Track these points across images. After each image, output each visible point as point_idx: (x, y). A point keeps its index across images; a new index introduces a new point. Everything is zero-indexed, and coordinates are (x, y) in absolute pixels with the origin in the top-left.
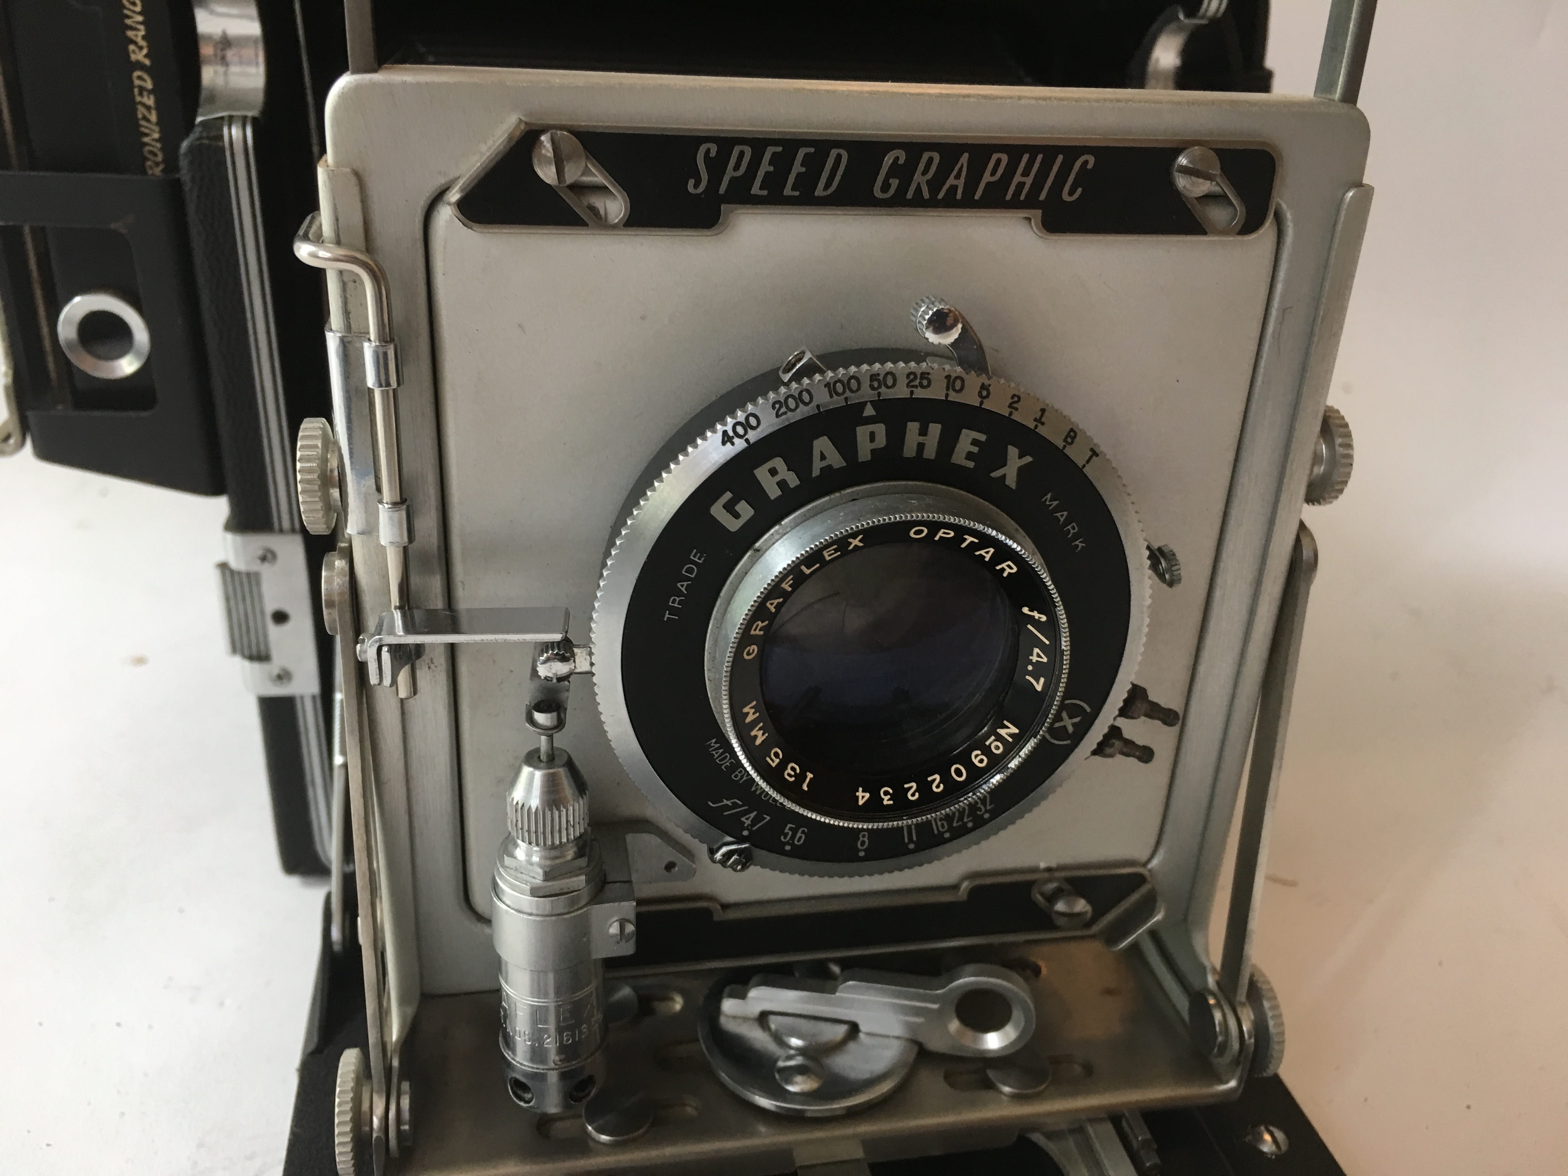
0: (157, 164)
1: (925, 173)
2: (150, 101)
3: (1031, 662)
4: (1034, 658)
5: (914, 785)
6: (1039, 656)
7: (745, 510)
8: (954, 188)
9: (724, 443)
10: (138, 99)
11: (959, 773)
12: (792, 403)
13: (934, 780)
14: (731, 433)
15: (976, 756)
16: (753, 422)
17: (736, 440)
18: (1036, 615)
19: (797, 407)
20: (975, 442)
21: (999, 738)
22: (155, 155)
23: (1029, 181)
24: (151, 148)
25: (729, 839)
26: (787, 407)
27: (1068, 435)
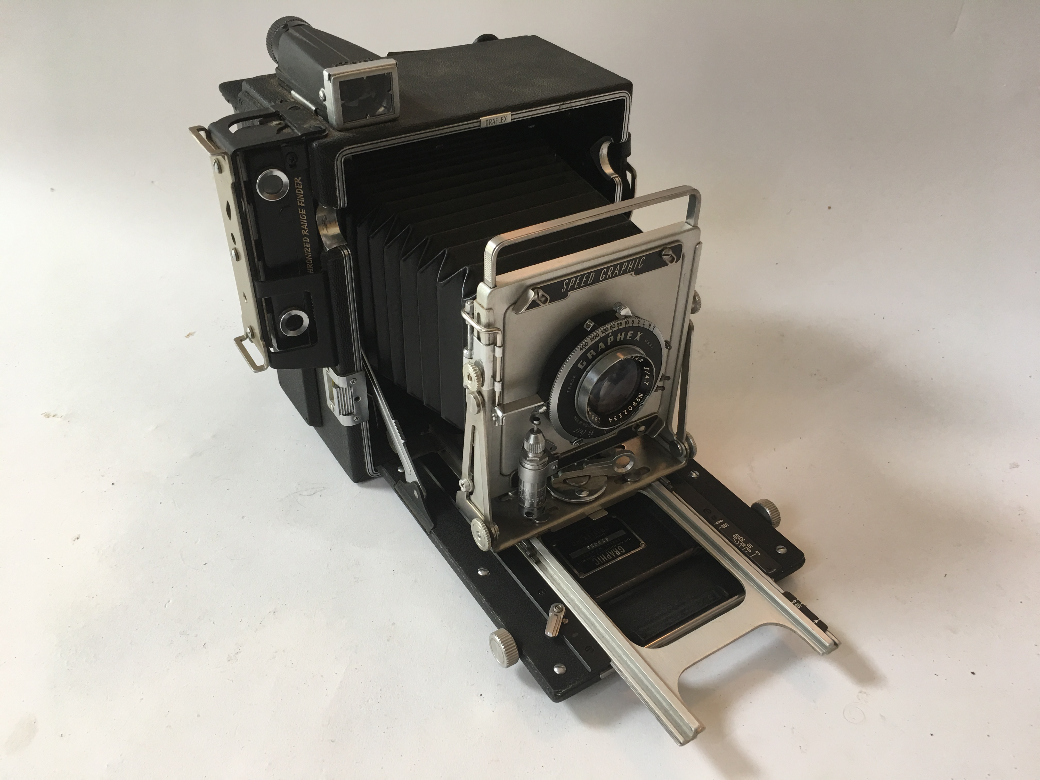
0: (310, 264)
1: (610, 272)
2: (308, 246)
3: (645, 379)
4: (646, 378)
5: (621, 414)
6: (647, 377)
7: (585, 363)
8: (616, 273)
9: (581, 350)
10: (305, 246)
11: (630, 408)
12: (594, 337)
13: (625, 412)
14: (582, 348)
15: (634, 403)
16: (587, 344)
17: (583, 349)
18: (647, 368)
19: (596, 338)
20: (631, 334)
21: (639, 398)
22: (310, 262)
23: (632, 266)
24: (308, 260)
25: (577, 438)
26: (594, 338)
27: (649, 325)
